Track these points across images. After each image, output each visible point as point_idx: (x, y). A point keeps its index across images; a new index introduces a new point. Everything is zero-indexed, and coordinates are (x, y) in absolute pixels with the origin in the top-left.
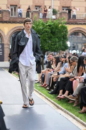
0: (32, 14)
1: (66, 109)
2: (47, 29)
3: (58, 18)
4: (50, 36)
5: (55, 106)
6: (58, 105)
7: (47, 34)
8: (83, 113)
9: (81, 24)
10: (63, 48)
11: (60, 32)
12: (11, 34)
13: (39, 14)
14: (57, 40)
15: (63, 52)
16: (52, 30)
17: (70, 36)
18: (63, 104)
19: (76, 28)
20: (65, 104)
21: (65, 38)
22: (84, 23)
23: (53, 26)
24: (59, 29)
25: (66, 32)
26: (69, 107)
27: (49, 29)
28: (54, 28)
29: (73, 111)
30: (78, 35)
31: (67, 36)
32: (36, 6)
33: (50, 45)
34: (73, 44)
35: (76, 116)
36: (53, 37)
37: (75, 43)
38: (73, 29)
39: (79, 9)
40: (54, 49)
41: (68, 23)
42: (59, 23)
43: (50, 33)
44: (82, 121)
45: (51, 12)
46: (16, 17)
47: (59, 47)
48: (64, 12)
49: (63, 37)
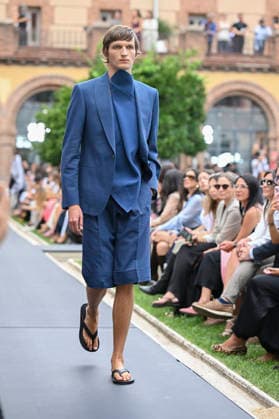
0: (90, 36)
1: (198, 345)
3: (173, 50)
5: (161, 335)
6: (171, 331)
9: (247, 70)
10: (190, 147)
11: (182, 96)
12: (20, 101)
14: (170, 120)
15: (189, 159)
17: (215, 109)
18: (186, 328)
19: (231, 83)
20: (194, 328)
21: (196, 115)
22: (258, 66)
23: (157, 76)
24: (178, 87)
25: (201, 94)
26: (207, 339)
30: (239, 104)
31: (201, 106)
32: (103, 11)
34: (223, 136)
35: (228, 366)
37: (228, 131)
38: (223, 85)
41: (207, 67)
42: (178, 68)
44: (247, 382)
45: (151, 30)
46: (37, 43)
47: (178, 144)
48: (192, 32)
49: (191, 111)
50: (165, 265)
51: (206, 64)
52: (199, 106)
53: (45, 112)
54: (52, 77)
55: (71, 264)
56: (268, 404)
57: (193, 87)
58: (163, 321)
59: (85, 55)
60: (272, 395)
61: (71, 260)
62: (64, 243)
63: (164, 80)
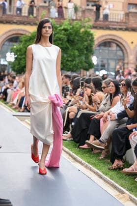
0: (38, 10)
1: (89, 163)
2: (61, 36)
3: (78, 18)
4: (65, 46)
5: (70, 157)
6: (75, 156)
7: (62, 44)
8: (115, 169)
9: (115, 29)
10: (86, 67)
11: (82, 40)
12: (3, 41)
13: (49, 10)
14: (77, 53)
15: (85, 72)
16: (69, 37)
17: (98, 48)
18: (83, 155)
19: (107, 35)
20: (87, 155)
21: (89, 50)
22: (120, 27)
23: (70, 31)
24: (81, 37)
25: (92, 40)
26: (93, 160)
27: (64, 34)
28: (72, 34)
29: (100, 166)
30: (110, 46)
31: (92, 46)
33: (65, 61)
34: (102, 61)
35: (104, 174)
36: (70, 48)
37: (105, 59)
38: (103, 36)
39: (113, 6)
40: (71, 67)
41: (95, 27)
42: (81, 27)
43: (66, 42)
44: (113, 182)
46: (12, 13)
47: (80, 65)
48: (88, 9)
49: (87, 48)
50: (73, 124)
51: (95, 26)
52: (91, 46)
53: (15, 47)
54: (19, 30)
55: (26, 122)
56: (122, 193)
57: (88, 37)
58: (72, 151)
59: (35, 19)
60: (125, 188)
61: (26, 120)
62: (23, 112)
63: (74, 33)
